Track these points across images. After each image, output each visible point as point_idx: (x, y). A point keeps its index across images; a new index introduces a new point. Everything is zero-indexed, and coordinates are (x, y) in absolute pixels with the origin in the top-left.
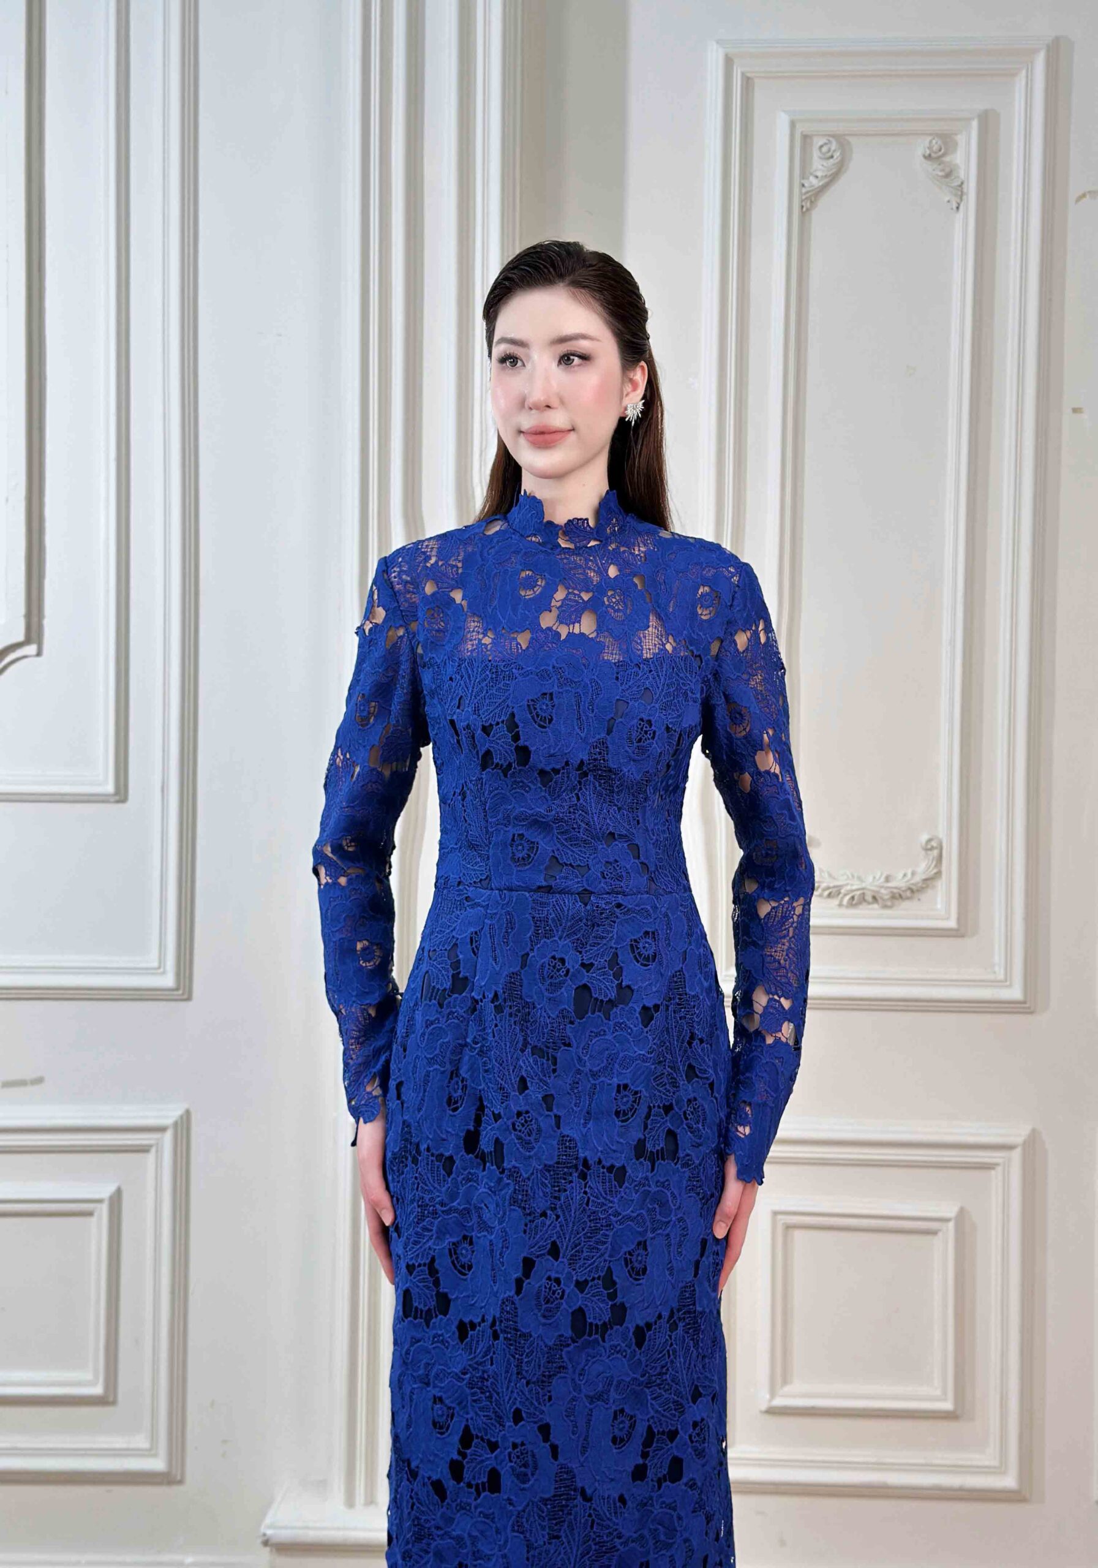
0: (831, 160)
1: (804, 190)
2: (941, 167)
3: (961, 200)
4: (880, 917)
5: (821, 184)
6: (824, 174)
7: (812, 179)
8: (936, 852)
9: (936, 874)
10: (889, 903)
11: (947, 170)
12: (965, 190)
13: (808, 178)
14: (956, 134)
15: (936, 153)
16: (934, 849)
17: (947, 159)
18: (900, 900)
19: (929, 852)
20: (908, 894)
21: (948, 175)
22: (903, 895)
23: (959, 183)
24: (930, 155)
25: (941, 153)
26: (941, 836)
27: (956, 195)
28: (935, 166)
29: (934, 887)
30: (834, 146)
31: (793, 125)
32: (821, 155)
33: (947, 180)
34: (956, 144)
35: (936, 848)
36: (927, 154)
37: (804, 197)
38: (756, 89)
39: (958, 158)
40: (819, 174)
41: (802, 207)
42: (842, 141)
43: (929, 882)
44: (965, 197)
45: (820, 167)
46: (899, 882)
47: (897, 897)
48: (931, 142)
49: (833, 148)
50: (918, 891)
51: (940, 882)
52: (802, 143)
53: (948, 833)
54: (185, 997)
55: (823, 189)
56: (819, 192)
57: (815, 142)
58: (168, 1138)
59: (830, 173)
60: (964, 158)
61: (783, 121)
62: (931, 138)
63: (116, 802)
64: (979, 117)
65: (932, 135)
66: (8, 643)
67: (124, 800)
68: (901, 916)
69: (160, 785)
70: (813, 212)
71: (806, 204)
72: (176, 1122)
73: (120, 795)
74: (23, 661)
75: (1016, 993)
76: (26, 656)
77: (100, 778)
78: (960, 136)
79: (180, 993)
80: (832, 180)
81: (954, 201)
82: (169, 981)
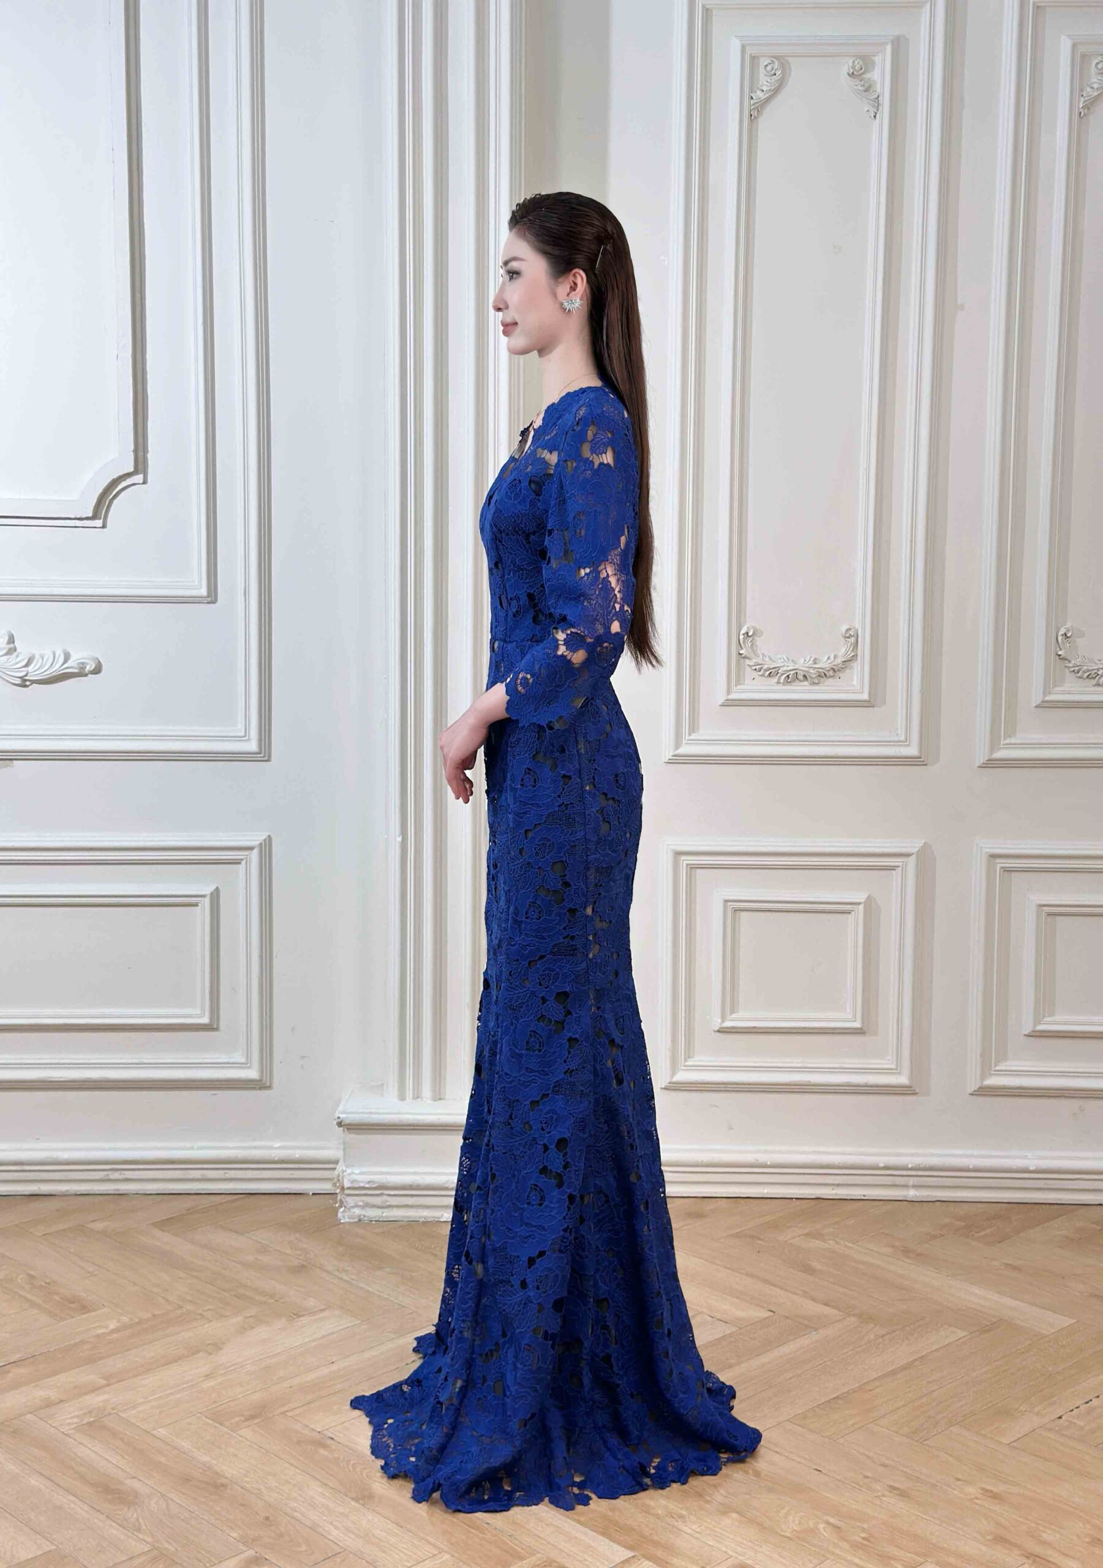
0: (774, 77)
1: (752, 102)
2: (862, 83)
3: (878, 110)
4: (810, 692)
5: (767, 95)
6: (769, 89)
7: (759, 92)
8: (853, 640)
9: (853, 656)
10: (816, 681)
11: (867, 85)
12: (881, 101)
13: (755, 92)
14: (874, 56)
15: (858, 71)
16: (852, 636)
17: (867, 76)
18: (825, 678)
19: (848, 640)
20: (831, 673)
21: (866, 90)
22: (828, 675)
23: (876, 96)
24: (853, 73)
25: (861, 72)
26: (857, 627)
27: (873, 107)
28: (858, 82)
29: (851, 668)
30: (776, 65)
31: (743, 47)
32: (764, 71)
33: (866, 93)
34: (874, 63)
35: (853, 636)
36: (850, 73)
37: (752, 108)
38: (714, 18)
39: (875, 75)
40: (765, 88)
41: (751, 115)
42: (783, 61)
43: (848, 662)
44: (880, 108)
45: (766, 83)
46: (824, 664)
47: (823, 675)
48: (854, 62)
49: (776, 67)
50: (839, 671)
51: (855, 664)
52: (751, 63)
53: (862, 625)
54: (266, 759)
55: (766, 102)
56: (763, 104)
57: (761, 62)
58: (255, 855)
59: (773, 88)
60: (881, 76)
61: (736, 45)
62: (854, 58)
63: (208, 603)
64: (893, 42)
65: (854, 56)
66: (121, 473)
67: (214, 602)
68: (825, 691)
69: (243, 591)
70: (761, 120)
71: (754, 113)
72: (261, 844)
73: (212, 597)
74: (133, 487)
75: (913, 751)
76: (134, 484)
77: (197, 583)
78: (877, 57)
79: (262, 755)
80: (774, 93)
81: (872, 111)
82: (252, 746)
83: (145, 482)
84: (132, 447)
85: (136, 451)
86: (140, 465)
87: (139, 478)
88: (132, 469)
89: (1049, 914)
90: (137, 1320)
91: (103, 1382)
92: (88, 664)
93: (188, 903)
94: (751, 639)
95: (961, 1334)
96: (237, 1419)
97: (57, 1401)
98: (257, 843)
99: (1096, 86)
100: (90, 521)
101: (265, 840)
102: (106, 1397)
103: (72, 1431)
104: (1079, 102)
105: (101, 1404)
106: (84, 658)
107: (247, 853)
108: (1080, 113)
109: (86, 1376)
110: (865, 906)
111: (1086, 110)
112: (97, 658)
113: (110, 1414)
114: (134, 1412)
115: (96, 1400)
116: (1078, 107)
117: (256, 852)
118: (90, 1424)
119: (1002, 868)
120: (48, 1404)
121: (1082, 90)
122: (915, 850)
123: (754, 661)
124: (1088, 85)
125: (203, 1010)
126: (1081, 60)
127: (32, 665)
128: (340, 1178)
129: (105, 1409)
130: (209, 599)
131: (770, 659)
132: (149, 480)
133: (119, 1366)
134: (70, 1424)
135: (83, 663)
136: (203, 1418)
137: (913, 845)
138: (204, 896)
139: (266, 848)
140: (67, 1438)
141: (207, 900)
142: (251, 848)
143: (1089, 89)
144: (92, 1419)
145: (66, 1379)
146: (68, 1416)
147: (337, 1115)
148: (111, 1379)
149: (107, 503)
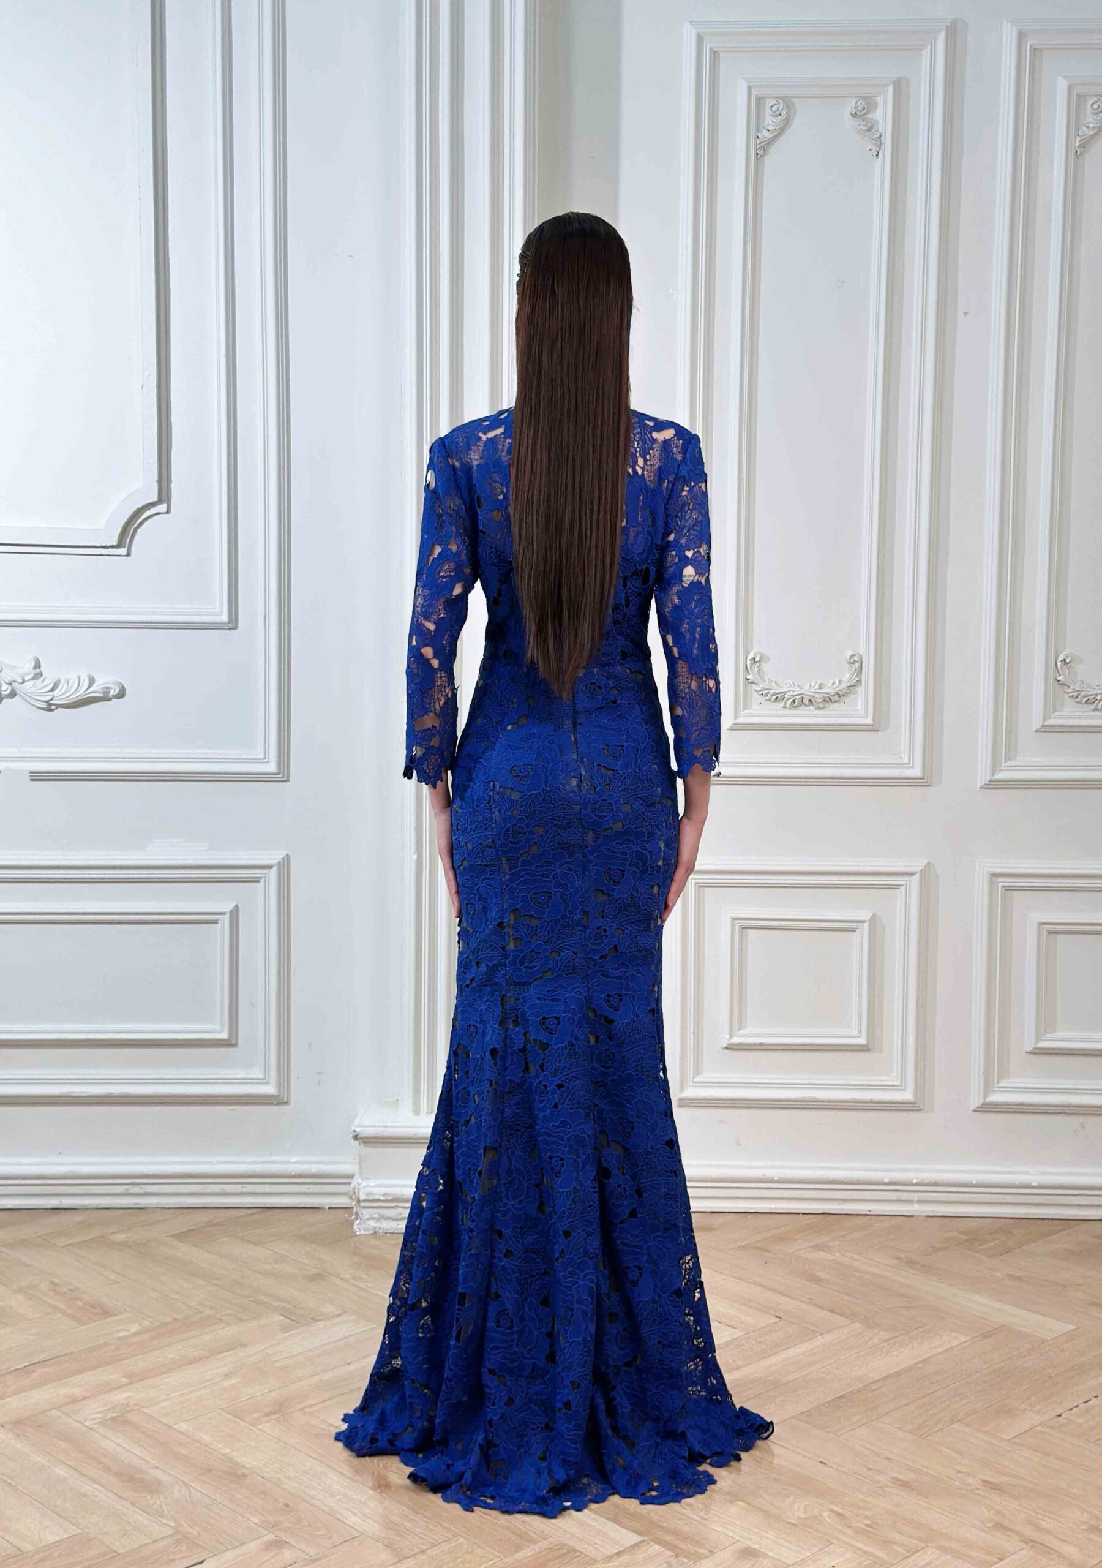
0: (780, 117)
1: (759, 141)
2: (864, 123)
3: (880, 148)
4: (816, 716)
5: (771, 136)
6: (774, 128)
7: (764, 131)
8: (858, 665)
9: (858, 681)
10: (822, 705)
11: (869, 125)
12: (883, 141)
13: (762, 131)
14: (877, 97)
16: (856, 662)
17: (869, 116)
18: (830, 703)
19: (853, 665)
20: (836, 698)
21: (869, 130)
22: (833, 699)
23: (878, 136)
24: (856, 113)
25: (864, 112)
26: (862, 652)
27: (875, 145)
28: (861, 122)
29: (856, 692)
30: (781, 106)
31: (750, 89)
32: (770, 112)
33: (870, 133)
34: (876, 104)
35: (858, 661)
36: (854, 113)
37: (759, 147)
38: (720, 60)
39: (877, 115)
40: (770, 128)
41: (757, 154)
42: (788, 101)
43: (853, 687)
44: (883, 147)
45: (770, 122)
46: (830, 688)
47: (828, 700)
48: (856, 103)
49: (781, 108)
50: (843, 695)
51: (860, 689)
52: (757, 104)
53: (866, 648)
54: (285, 779)
55: (772, 140)
56: (769, 143)
57: (767, 103)
58: (273, 873)
59: (778, 128)
60: (883, 115)
61: (742, 88)
62: (857, 99)
63: (229, 629)
64: (894, 83)
65: (857, 97)
66: (145, 503)
67: (235, 628)
68: (832, 715)
69: (263, 616)
70: (766, 158)
71: (760, 151)
72: (279, 862)
73: (233, 623)
74: (157, 516)
75: (917, 772)
76: (158, 514)
77: (218, 610)
78: (879, 98)
79: (281, 776)
80: (780, 133)
81: (874, 149)
82: (272, 767)
83: (168, 512)
84: (156, 478)
85: (160, 481)
86: (164, 495)
87: (163, 508)
88: (156, 499)
89: (1050, 932)
90: (158, 1324)
91: (125, 1380)
92: (111, 688)
93: (207, 920)
94: (758, 664)
95: (963, 1338)
96: (256, 1415)
97: (81, 1398)
98: (276, 862)
99: (1091, 125)
100: (115, 550)
101: (283, 859)
102: (127, 1395)
103: (95, 1426)
104: (1075, 140)
105: (125, 1401)
106: (108, 683)
107: (266, 871)
108: (1077, 152)
109: (110, 1375)
110: (869, 923)
111: (1082, 149)
112: (121, 683)
113: (132, 1410)
114: (156, 1408)
115: (119, 1397)
116: (1075, 147)
117: (274, 870)
118: (113, 1419)
119: (1004, 887)
120: (74, 1400)
121: (1078, 130)
122: (918, 869)
123: (761, 685)
124: (1085, 125)
125: (222, 1025)
126: (1076, 101)
127: (59, 688)
128: (356, 1190)
129: (128, 1405)
130: (230, 625)
131: (776, 683)
132: (173, 509)
133: (140, 1365)
134: (94, 1419)
135: (107, 688)
136: (224, 1414)
137: (918, 865)
138: (223, 914)
139: (285, 866)
140: (92, 1432)
141: (227, 917)
142: (270, 867)
143: (1084, 128)
144: (115, 1415)
145: (89, 1378)
146: (93, 1410)
147: (353, 1129)
148: (134, 1378)
149: (132, 531)
